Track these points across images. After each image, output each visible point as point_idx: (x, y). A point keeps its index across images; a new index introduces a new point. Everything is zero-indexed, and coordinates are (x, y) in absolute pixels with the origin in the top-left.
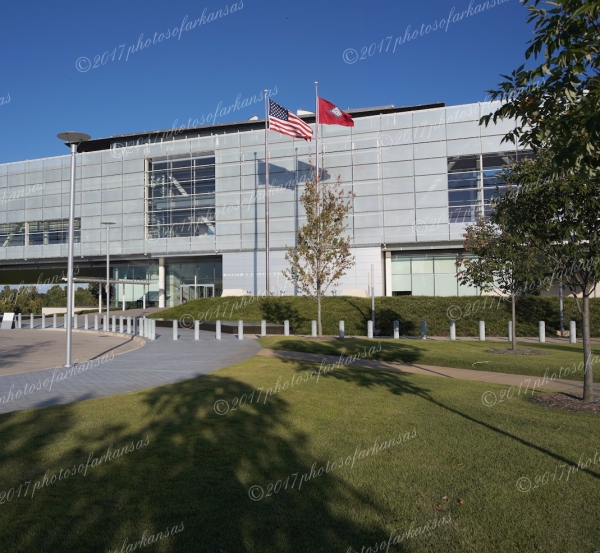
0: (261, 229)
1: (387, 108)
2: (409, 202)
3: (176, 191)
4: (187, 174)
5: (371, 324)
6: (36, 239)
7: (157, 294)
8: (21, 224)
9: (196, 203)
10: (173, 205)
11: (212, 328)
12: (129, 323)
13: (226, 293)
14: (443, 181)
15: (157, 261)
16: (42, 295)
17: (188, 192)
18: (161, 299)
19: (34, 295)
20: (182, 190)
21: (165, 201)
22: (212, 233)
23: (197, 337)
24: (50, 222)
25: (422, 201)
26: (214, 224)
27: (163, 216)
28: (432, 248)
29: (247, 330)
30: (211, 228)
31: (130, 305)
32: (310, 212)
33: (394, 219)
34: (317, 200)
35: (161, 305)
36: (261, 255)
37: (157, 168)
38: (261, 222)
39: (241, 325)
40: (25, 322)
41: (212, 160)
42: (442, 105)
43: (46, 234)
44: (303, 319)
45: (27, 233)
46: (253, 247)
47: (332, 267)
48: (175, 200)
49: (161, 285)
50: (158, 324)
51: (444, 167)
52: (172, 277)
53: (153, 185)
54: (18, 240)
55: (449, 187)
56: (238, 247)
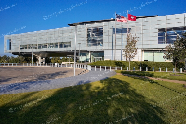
0: (114, 45)
1: (144, 16)
2: (149, 39)
3: (93, 36)
4: (96, 31)
5: (141, 68)
6: (61, 46)
7: (88, 59)
8: (57, 43)
9: (98, 38)
10: (93, 39)
11: (104, 68)
12: (84, 66)
13: (105, 59)
14: (157, 34)
15: (89, 52)
16: (61, 59)
17: (96, 36)
18: (90, 60)
19: (59, 59)
20: (95, 35)
21: (91, 38)
22: (102, 45)
23: (101, 70)
24: (64, 42)
25: (152, 39)
26: (102, 43)
27: (90, 41)
28: (154, 50)
29: (112, 68)
30: (101, 44)
31: (82, 62)
32: (128, 41)
33: (144, 43)
34: (130, 39)
35: (90, 62)
36: (114, 51)
37: (89, 30)
38: (114, 43)
39: (111, 67)
40: (60, 65)
41: (102, 28)
42: (157, 16)
43: (63, 45)
44: (125, 66)
45: (59, 45)
46: (112, 49)
47: (133, 54)
48: (93, 38)
49: (90, 57)
50: (92, 67)
51: (157, 31)
52: (92, 55)
53: (88, 34)
54: (57, 46)
55: (158, 36)
56: (108, 49)
